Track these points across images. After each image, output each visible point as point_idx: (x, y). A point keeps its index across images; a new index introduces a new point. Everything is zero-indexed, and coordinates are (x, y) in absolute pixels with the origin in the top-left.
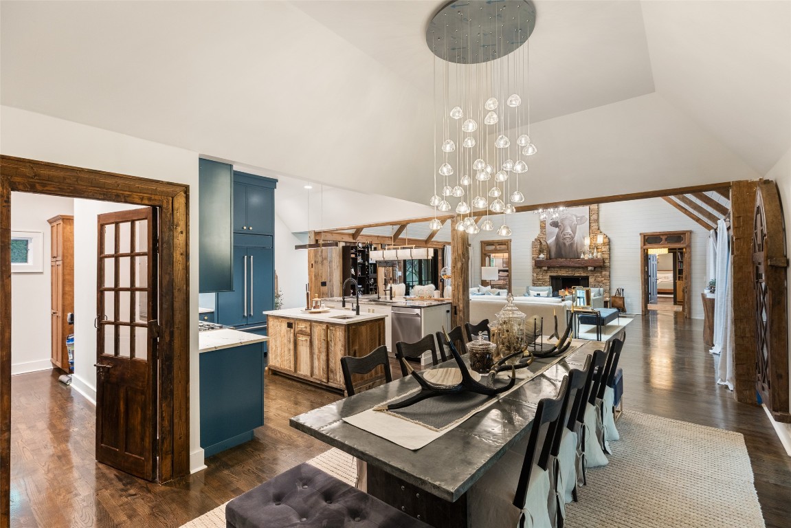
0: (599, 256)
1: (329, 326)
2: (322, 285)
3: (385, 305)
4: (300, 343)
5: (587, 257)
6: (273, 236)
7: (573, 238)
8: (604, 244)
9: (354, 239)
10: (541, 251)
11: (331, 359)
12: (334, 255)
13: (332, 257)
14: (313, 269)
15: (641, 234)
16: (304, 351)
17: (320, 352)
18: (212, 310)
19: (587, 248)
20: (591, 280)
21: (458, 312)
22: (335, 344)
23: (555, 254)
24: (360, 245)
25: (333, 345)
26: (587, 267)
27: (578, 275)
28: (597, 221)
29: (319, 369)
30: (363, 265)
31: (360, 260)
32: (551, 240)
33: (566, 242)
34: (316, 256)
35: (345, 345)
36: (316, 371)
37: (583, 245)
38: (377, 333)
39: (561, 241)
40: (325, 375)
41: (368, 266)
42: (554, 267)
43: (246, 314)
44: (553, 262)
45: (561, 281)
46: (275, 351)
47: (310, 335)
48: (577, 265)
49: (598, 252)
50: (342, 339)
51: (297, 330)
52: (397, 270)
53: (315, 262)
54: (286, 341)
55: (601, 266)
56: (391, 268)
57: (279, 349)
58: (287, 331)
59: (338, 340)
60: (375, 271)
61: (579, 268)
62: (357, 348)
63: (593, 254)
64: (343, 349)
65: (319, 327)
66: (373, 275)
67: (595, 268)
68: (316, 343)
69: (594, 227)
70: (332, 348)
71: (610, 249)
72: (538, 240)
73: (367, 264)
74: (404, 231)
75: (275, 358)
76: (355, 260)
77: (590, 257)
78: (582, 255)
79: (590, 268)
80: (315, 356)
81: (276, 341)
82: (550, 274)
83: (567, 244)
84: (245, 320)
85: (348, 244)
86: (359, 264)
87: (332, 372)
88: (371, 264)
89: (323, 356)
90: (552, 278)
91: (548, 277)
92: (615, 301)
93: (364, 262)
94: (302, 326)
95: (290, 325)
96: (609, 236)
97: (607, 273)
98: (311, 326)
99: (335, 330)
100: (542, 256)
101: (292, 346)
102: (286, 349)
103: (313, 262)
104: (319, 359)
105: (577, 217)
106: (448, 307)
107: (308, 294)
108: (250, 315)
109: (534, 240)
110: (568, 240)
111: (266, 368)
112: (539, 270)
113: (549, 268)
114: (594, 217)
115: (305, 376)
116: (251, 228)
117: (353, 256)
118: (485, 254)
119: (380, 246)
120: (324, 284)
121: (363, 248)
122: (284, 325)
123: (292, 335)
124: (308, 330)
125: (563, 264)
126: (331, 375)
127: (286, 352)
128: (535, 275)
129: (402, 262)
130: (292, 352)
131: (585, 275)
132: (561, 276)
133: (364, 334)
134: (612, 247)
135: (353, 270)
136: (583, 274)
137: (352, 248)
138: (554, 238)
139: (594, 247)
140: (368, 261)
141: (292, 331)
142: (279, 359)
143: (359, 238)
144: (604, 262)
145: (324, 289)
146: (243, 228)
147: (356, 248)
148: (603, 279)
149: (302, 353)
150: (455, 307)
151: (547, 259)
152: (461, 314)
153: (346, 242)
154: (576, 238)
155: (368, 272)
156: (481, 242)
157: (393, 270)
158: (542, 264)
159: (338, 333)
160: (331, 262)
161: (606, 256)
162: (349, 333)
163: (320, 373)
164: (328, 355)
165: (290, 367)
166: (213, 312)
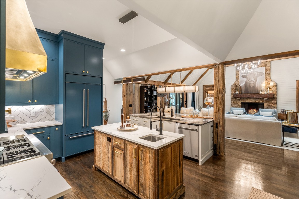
0: (271, 92)
1: (140, 146)
2: (130, 106)
3: (171, 121)
4: (116, 155)
5: (263, 93)
6: (101, 78)
7: (255, 83)
8: (274, 86)
9: (146, 82)
10: (236, 90)
11: (141, 175)
12: (136, 91)
13: (135, 91)
14: (125, 98)
15: (297, 81)
16: (119, 161)
17: (131, 166)
18: (62, 123)
19: (263, 88)
20: (265, 105)
21: (219, 127)
22: (145, 163)
23: (244, 91)
24: (149, 86)
25: (143, 163)
26: (263, 98)
27: (258, 102)
28: (269, 74)
29: (131, 180)
30: (151, 96)
31: (149, 93)
32: (242, 85)
33: (251, 85)
34: (126, 91)
35: (155, 167)
36: (128, 181)
37: (261, 87)
38: (178, 151)
39: (248, 85)
40: (136, 188)
41: (153, 97)
42: (244, 98)
43: (84, 126)
44: (244, 96)
45: (247, 105)
46: (99, 156)
47: (124, 150)
48: (258, 97)
49: (270, 90)
50: (152, 160)
51: (114, 144)
52: (166, 98)
53: (126, 94)
54: (106, 150)
55: (272, 98)
56: (163, 97)
57: (102, 155)
58: (107, 144)
59: (148, 160)
60: (156, 99)
61: (258, 98)
62: (164, 168)
63: (267, 91)
64: (152, 170)
65: (131, 146)
66: (156, 101)
67: (268, 98)
68: (128, 158)
69: (267, 78)
70: (142, 166)
71: (277, 89)
72: (235, 85)
73: (152, 95)
74: (170, 79)
75: (99, 161)
76: (147, 93)
77: (266, 93)
78: (261, 92)
79: (265, 99)
80: (128, 169)
81: (99, 149)
82: (241, 101)
83: (251, 86)
84: (83, 129)
85: (143, 85)
86: (149, 95)
87: (142, 186)
88: (154, 95)
89: (134, 171)
90: (242, 103)
91: (240, 103)
92: (280, 116)
93: (151, 94)
94: (117, 142)
95: (109, 140)
96: (276, 82)
97: (275, 101)
98: (124, 143)
99: (145, 151)
100: (237, 92)
101: (110, 156)
102: (106, 157)
103: (125, 94)
104: (131, 172)
105: (257, 73)
106: (211, 124)
107: (122, 116)
108: (87, 126)
109: (232, 85)
110: (252, 84)
111: (94, 166)
112: (235, 99)
113: (241, 98)
114: (268, 72)
115: (119, 181)
116: (88, 72)
117: (146, 91)
118: (205, 91)
119: (158, 86)
120: (131, 106)
121: (150, 87)
122: (105, 139)
123: (110, 147)
124: (122, 146)
125: (249, 97)
126: (141, 189)
127: (106, 159)
128: (233, 102)
129: (168, 94)
130: (110, 160)
131: (262, 102)
132: (247, 102)
133: (170, 154)
134: (278, 88)
135: (145, 98)
136: (260, 102)
137: (145, 87)
138: (244, 83)
139: (267, 88)
140: (153, 94)
141: (110, 144)
142: (101, 162)
143: (148, 82)
144: (274, 96)
145: (131, 108)
146: (83, 72)
147: (147, 87)
148: (273, 104)
149: (117, 162)
150: (217, 124)
151: (240, 94)
152: (221, 128)
153: (142, 84)
154: (257, 84)
155: (153, 99)
156: (204, 86)
157: (164, 99)
158: (237, 97)
159: (148, 155)
160: (134, 94)
161: (275, 92)
162: (158, 156)
163: (131, 183)
164: (138, 171)
165: (109, 171)
166: (62, 125)
